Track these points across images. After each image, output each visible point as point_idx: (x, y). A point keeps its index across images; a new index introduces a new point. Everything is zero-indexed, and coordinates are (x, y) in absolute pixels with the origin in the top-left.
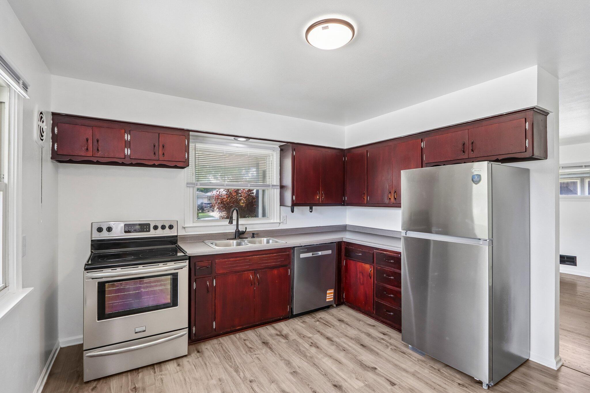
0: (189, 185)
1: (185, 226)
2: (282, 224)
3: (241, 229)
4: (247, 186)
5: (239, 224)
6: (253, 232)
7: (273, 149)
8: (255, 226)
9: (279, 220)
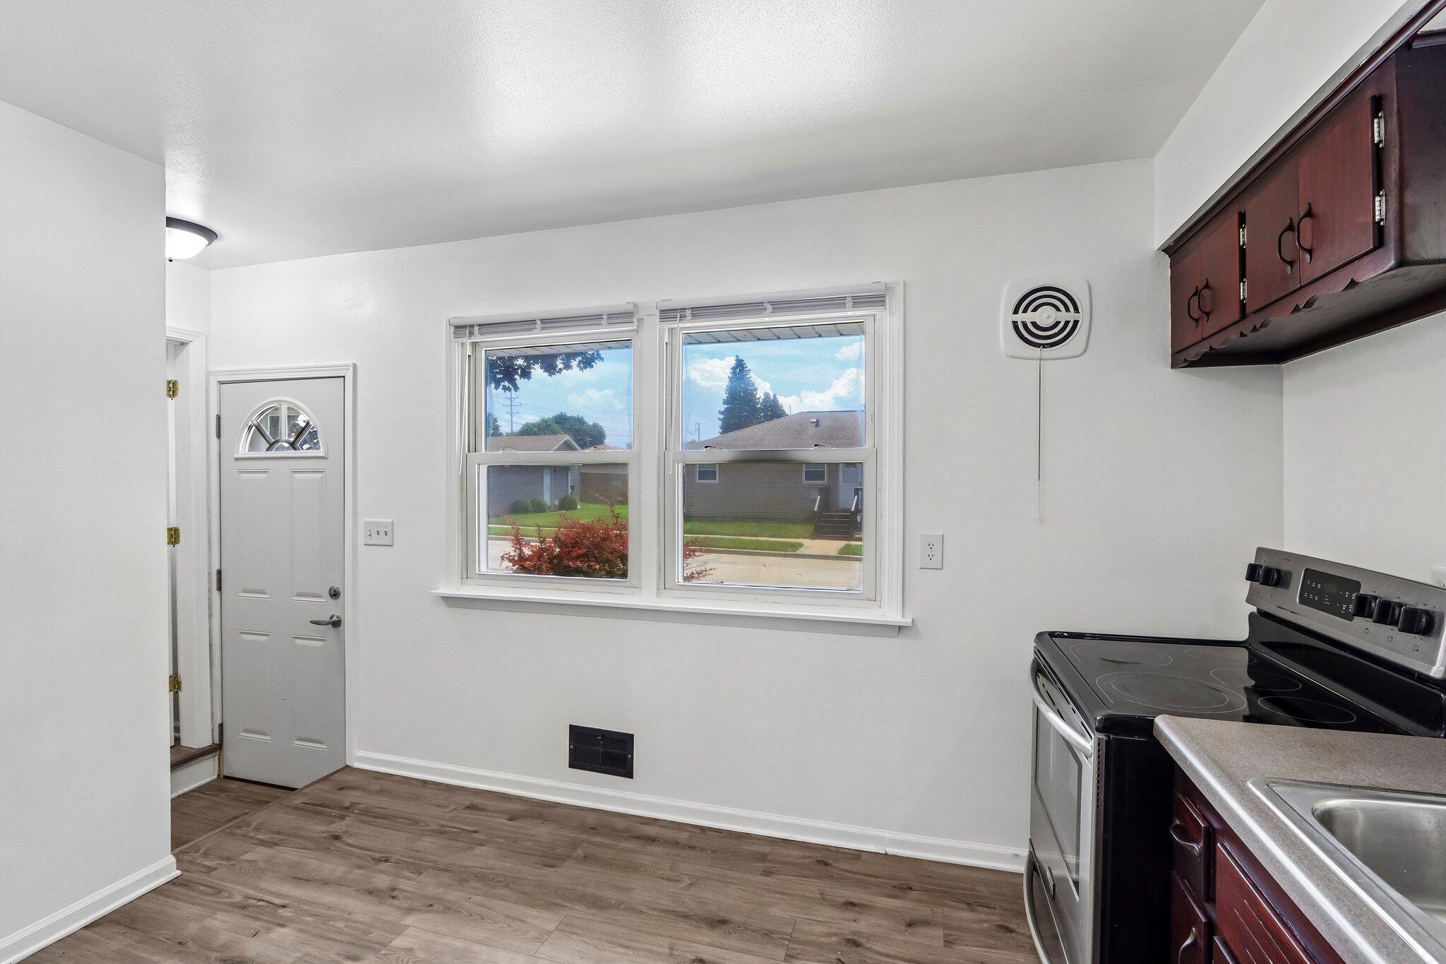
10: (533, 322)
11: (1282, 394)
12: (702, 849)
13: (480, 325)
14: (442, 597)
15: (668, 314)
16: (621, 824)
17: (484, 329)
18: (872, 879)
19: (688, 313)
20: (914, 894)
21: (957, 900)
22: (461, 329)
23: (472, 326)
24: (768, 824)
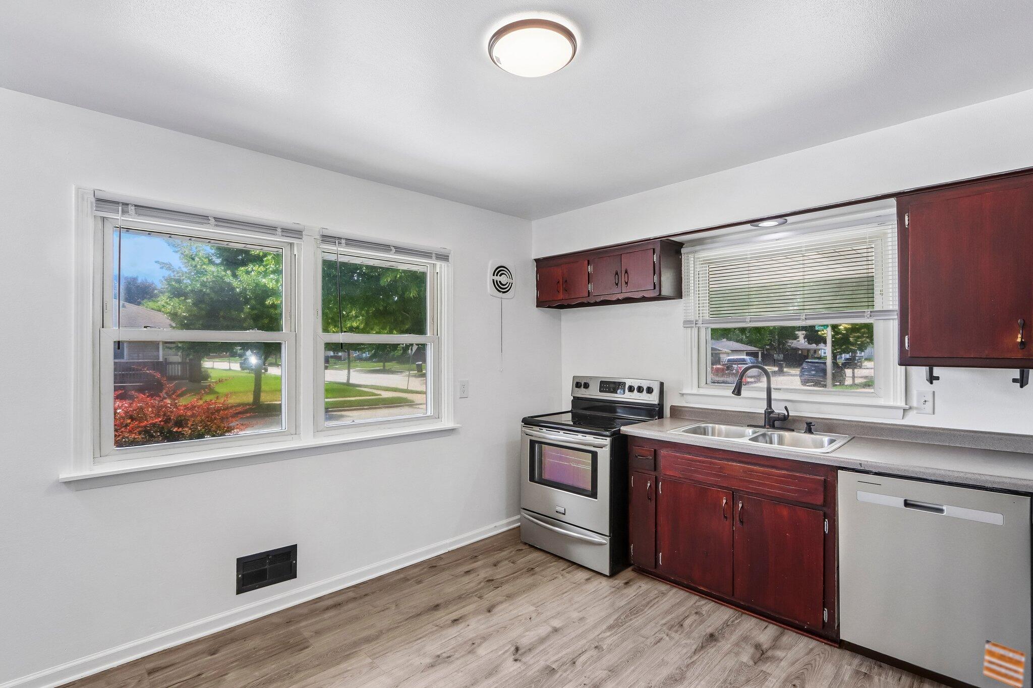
0: (688, 323)
1: (684, 392)
2: (915, 412)
3: (778, 409)
4: (799, 319)
5: (772, 398)
6: (809, 421)
7: (881, 221)
8: (824, 408)
9: (903, 399)
10: (206, 217)
11: (561, 321)
12: (373, 593)
13: (135, 206)
14: (65, 483)
15: (327, 238)
16: (305, 610)
17: (140, 210)
18: (459, 561)
19: (343, 241)
20: (480, 557)
21: (495, 551)
22: (102, 202)
23: (126, 204)
24: (390, 565)
